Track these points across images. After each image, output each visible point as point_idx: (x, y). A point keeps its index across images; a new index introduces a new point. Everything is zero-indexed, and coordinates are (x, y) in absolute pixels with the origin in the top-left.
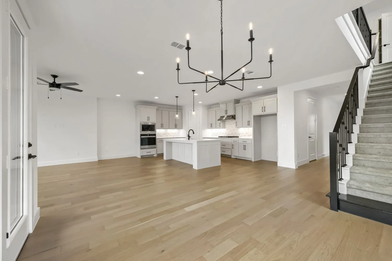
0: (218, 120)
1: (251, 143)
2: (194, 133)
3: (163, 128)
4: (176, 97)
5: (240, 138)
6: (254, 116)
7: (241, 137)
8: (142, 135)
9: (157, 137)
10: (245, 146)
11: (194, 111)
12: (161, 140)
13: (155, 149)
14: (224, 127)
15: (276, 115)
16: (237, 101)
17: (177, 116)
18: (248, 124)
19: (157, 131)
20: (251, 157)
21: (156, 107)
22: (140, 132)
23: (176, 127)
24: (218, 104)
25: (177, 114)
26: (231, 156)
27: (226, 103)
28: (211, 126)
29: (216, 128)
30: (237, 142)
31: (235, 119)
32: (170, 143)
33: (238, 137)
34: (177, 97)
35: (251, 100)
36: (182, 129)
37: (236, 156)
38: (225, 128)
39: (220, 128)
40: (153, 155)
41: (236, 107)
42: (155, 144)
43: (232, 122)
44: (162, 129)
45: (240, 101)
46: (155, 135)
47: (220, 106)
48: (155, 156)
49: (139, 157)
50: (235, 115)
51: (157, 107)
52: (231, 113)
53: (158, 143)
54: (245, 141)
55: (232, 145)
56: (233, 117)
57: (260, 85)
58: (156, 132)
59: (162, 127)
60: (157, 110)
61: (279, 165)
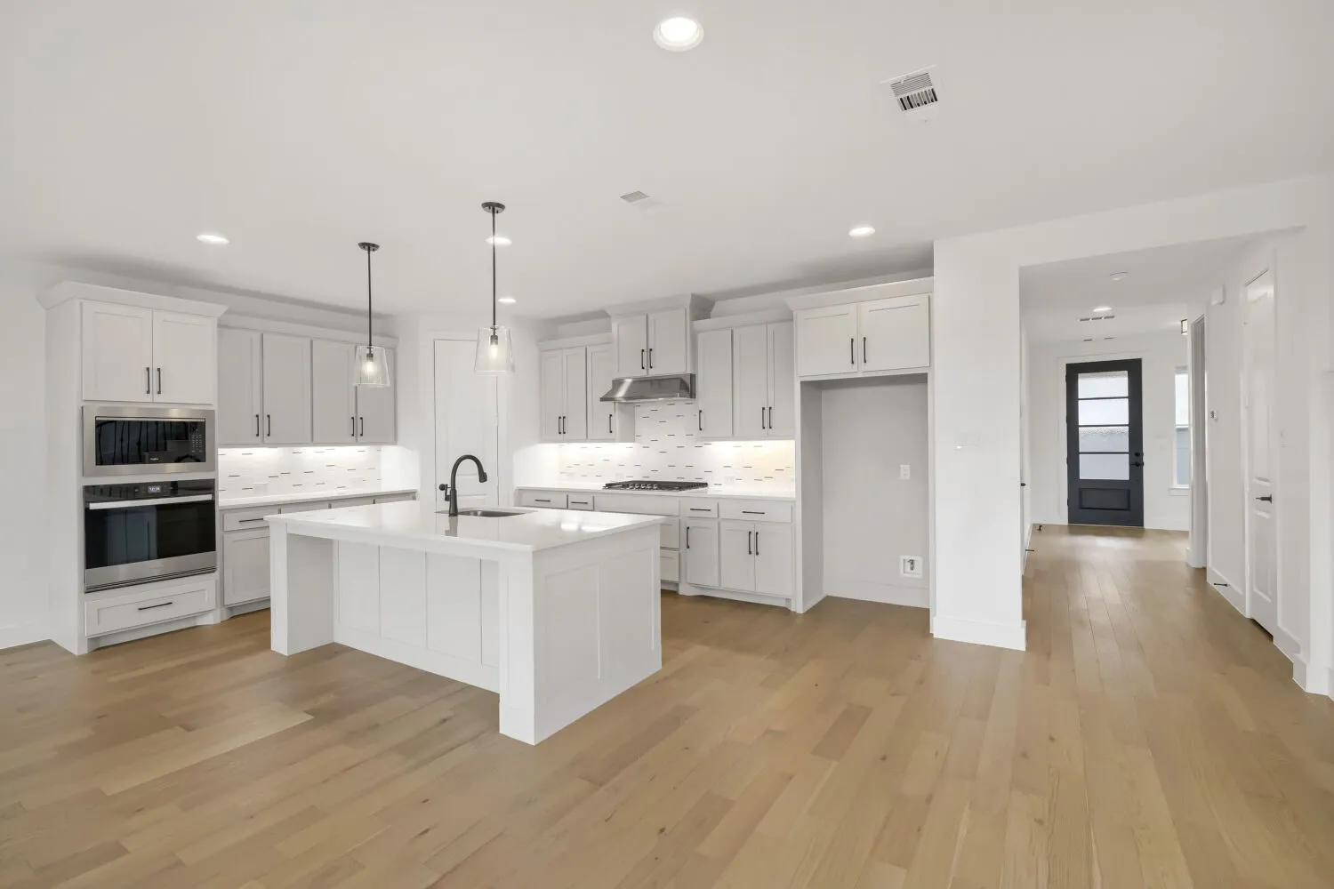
0: (602, 399)
1: (790, 521)
2: (483, 477)
3: (267, 439)
4: (363, 245)
5: (712, 490)
6: (804, 384)
7: (720, 487)
8: (91, 493)
9: (225, 499)
10: (753, 536)
11: (494, 338)
12: (255, 518)
13: (207, 583)
14: (629, 436)
15: (920, 379)
16: (702, 307)
17: (370, 368)
18: (766, 425)
19: (220, 459)
20: (787, 593)
21: (220, 310)
22: (84, 474)
23: (357, 431)
24: (603, 315)
25: (370, 356)
26: (677, 585)
27: (644, 312)
28: (562, 430)
29: (587, 438)
30: (713, 514)
31: (692, 395)
32: (316, 549)
33: (705, 485)
34: (369, 247)
35: (793, 299)
36: (395, 441)
37: (703, 588)
38: (633, 440)
39: (613, 441)
40: (194, 617)
41: (700, 337)
42: (212, 548)
43: (674, 409)
44: (263, 444)
45: (715, 311)
46: (208, 486)
47: (614, 327)
48: (210, 620)
49: (75, 645)
50: (693, 377)
51: (224, 308)
52: (670, 364)
53: (229, 539)
54: (753, 510)
55: (684, 531)
56: (686, 387)
57: (861, 221)
58: (213, 468)
59: (263, 432)
60: (220, 326)
61: (940, 628)
